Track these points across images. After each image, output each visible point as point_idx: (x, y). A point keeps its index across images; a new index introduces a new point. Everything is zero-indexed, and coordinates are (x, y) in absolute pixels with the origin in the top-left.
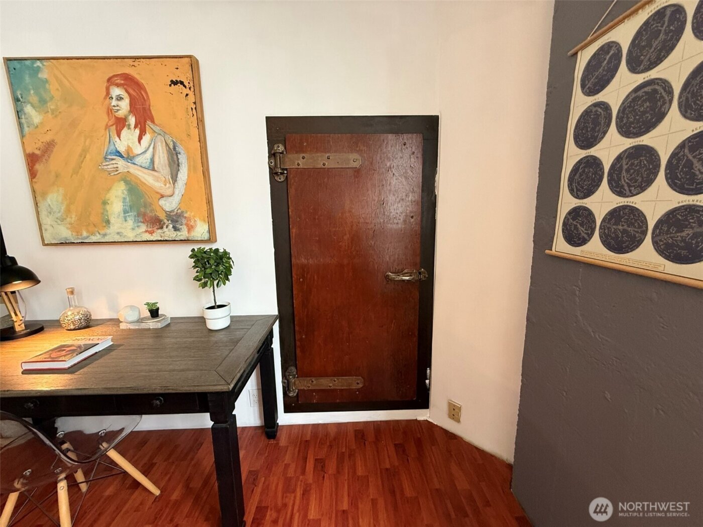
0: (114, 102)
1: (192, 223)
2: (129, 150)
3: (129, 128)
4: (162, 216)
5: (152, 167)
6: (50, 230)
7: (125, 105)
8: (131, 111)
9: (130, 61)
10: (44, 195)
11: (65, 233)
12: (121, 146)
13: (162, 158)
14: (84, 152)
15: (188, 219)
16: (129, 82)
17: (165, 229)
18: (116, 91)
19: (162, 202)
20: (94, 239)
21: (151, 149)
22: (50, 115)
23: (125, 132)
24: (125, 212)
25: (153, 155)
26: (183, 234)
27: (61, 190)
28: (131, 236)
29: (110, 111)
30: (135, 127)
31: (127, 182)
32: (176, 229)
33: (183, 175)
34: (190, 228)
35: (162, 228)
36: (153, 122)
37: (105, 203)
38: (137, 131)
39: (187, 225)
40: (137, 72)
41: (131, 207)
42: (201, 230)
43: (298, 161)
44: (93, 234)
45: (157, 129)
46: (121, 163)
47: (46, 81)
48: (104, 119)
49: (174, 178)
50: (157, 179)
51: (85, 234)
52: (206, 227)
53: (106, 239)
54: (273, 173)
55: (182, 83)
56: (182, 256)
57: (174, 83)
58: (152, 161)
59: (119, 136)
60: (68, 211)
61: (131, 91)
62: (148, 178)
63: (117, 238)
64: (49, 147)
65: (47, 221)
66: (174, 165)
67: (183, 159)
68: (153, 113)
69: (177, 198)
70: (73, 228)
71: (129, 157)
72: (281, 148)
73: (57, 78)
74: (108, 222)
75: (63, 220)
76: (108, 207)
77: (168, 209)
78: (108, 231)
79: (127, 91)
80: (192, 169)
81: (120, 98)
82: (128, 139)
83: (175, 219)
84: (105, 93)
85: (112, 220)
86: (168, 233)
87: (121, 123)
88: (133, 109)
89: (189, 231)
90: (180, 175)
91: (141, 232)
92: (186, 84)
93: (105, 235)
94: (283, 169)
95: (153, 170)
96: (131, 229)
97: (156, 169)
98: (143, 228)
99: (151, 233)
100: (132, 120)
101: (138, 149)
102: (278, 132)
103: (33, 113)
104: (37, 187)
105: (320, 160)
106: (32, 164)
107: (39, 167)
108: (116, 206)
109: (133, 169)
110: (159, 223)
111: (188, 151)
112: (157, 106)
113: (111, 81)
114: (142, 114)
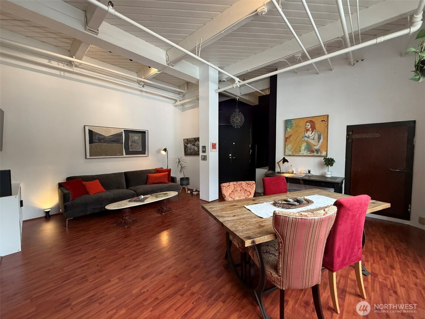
0: (307, 126)
1: (322, 152)
2: (309, 135)
3: (309, 131)
4: (314, 150)
5: (313, 139)
6: (287, 152)
7: (309, 127)
8: (311, 128)
9: (312, 118)
10: (287, 145)
11: (290, 153)
12: (307, 135)
13: (316, 137)
14: (298, 136)
15: (321, 151)
17: (314, 153)
18: (308, 124)
19: (315, 147)
20: (296, 155)
21: (314, 135)
22: (292, 130)
23: (308, 132)
24: (305, 149)
25: (314, 137)
26: (319, 154)
27: (291, 144)
28: (305, 154)
29: (305, 128)
30: (311, 131)
31: (306, 142)
32: (317, 153)
33: (321, 141)
34: (321, 153)
35: (313, 153)
36: (315, 129)
37: (300, 147)
38: (311, 132)
39: (320, 152)
40: (313, 120)
41: (307, 148)
42: (324, 154)
43: (357, 136)
44: (296, 154)
45: (316, 131)
46: (306, 139)
47: (293, 123)
48: (304, 129)
49: (319, 141)
50: (314, 142)
51: (294, 154)
52: (326, 153)
53: (299, 155)
54: (347, 139)
55: (324, 121)
58: (314, 138)
59: (307, 133)
60: (292, 149)
61: (311, 123)
62: (312, 142)
63: (302, 155)
64: (290, 136)
65: (287, 150)
66: (319, 138)
67: (322, 137)
68: (316, 127)
69: (318, 146)
70: (293, 153)
71: (308, 137)
72: (351, 133)
73: (295, 122)
74: (300, 151)
75: (290, 150)
76: (301, 148)
77: (316, 148)
78: (300, 153)
79: (310, 124)
80: (324, 139)
81: (308, 125)
82: (309, 133)
83: (317, 151)
84: (305, 124)
85: (302, 151)
86: (315, 154)
87: (308, 130)
89: (321, 154)
90: (320, 141)
92: (325, 121)
93: (299, 154)
94: (351, 139)
95: (314, 140)
97: (314, 139)
98: (309, 153)
99: (310, 154)
100: (310, 129)
101: (311, 135)
102: (350, 129)
103: (289, 129)
104: (286, 144)
105: (364, 136)
106: (286, 139)
107: (288, 140)
108: (303, 148)
109: (309, 140)
110: (313, 152)
111: (324, 135)
112: (317, 126)
113: (307, 122)
114: (313, 128)
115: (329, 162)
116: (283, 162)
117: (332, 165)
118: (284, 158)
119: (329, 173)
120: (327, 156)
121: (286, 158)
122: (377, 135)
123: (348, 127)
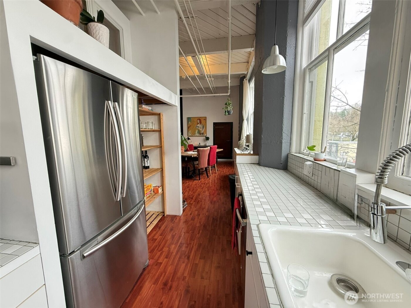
5: (201, 128)
7: (199, 122)
11: (191, 135)
13: (202, 127)
14: (194, 126)
16: (200, 120)
18: (198, 120)
20: (194, 136)
22: (191, 123)
26: (203, 135)
27: (191, 131)
29: (197, 122)
33: (204, 129)
34: (204, 135)
40: (200, 118)
41: (198, 132)
42: (205, 135)
43: (217, 127)
46: (198, 128)
47: (191, 119)
49: (203, 129)
54: (214, 129)
56: (205, 137)
57: (204, 119)
62: (200, 129)
64: (190, 126)
65: (189, 133)
66: (203, 128)
67: (204, 127)
70: (192, 134)
71: (199, 127)
72: (215, 126)
74: (195, 134)
77: (202, 132)
82: (199, 125)
83: (203, 134)
86: (202, 135)
87: (198, 124)
88: (200, 122)
91: (199, 135)
96: (197, 135)
101: (200, 126)
102: (215, 124)
103: (189, 123)
104: (189, 130)
105: (219, 127)
106: (188, 128)
107: (189, 128)
108: (196, 132)
109: (199, 128)
110: (201, 134)
111: (205, 127)
112: (202, 122)
113: (198, 119)
114: (201, 123)
115: (207, 139)
116: (188, 140)
117: (208, 140)
118: (188, 138)
119: (208, 144)
120: (206, 136)
121: (189, 138)
122: (223, 127)
123: (214, 123)
